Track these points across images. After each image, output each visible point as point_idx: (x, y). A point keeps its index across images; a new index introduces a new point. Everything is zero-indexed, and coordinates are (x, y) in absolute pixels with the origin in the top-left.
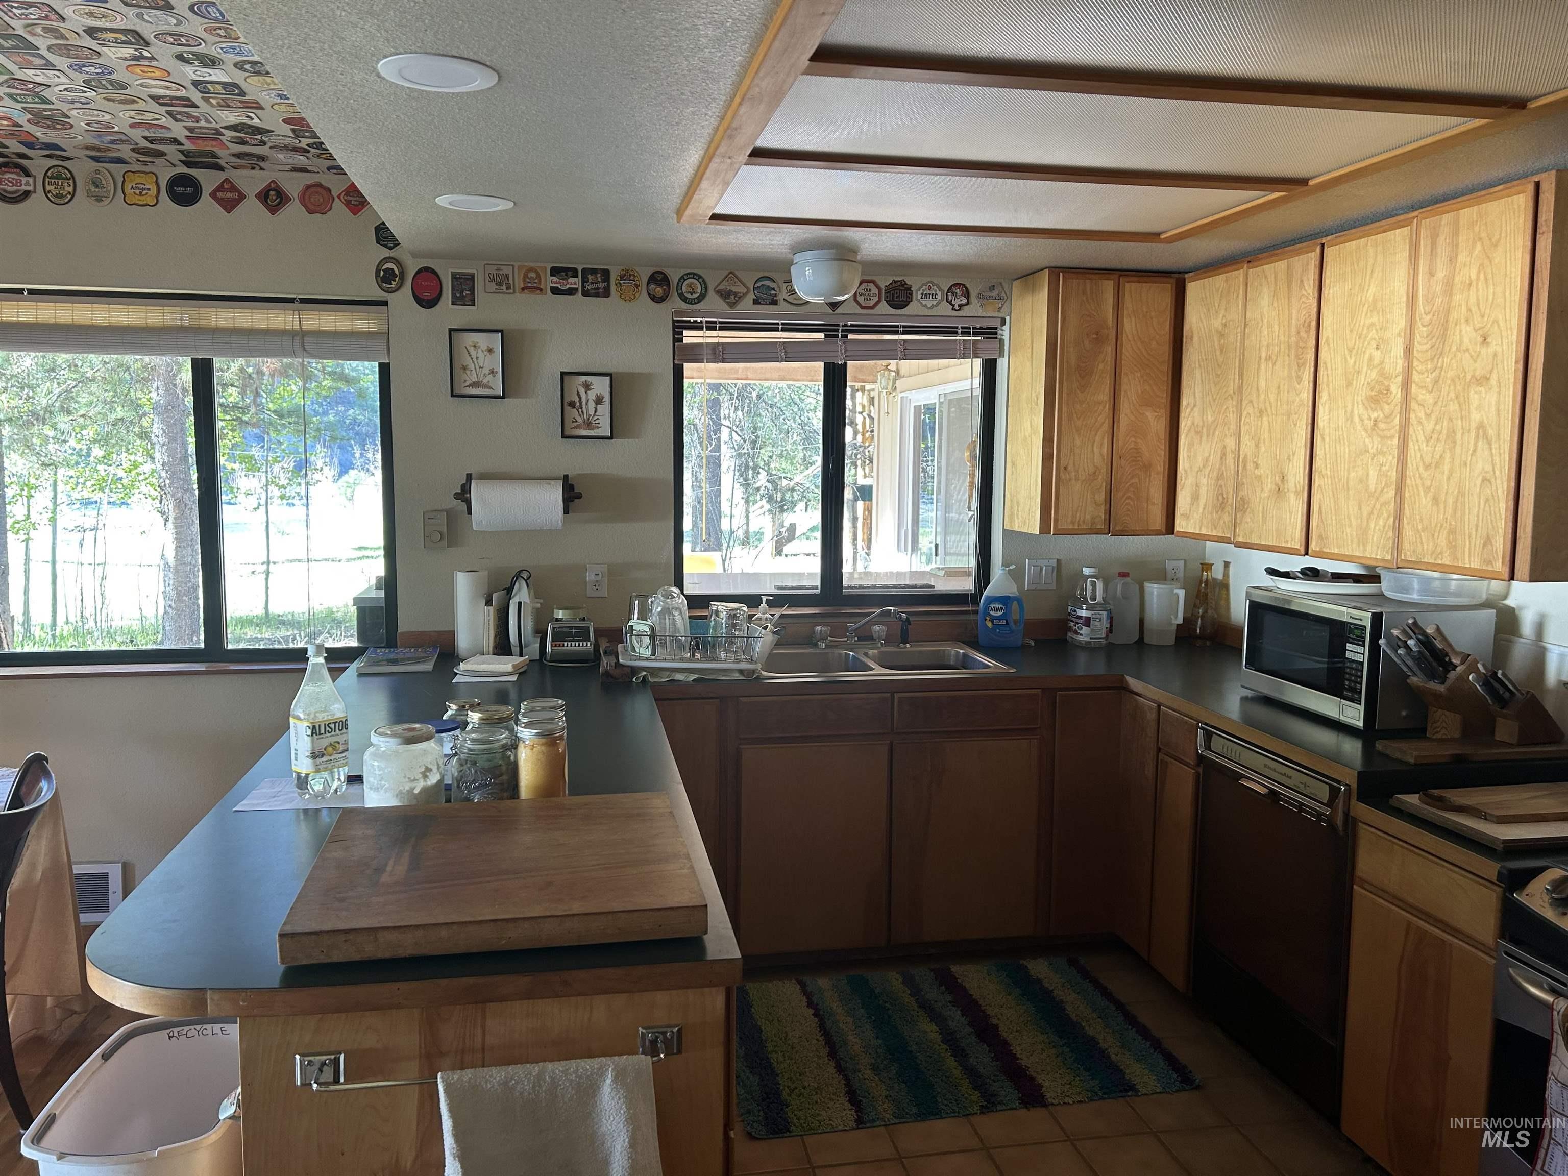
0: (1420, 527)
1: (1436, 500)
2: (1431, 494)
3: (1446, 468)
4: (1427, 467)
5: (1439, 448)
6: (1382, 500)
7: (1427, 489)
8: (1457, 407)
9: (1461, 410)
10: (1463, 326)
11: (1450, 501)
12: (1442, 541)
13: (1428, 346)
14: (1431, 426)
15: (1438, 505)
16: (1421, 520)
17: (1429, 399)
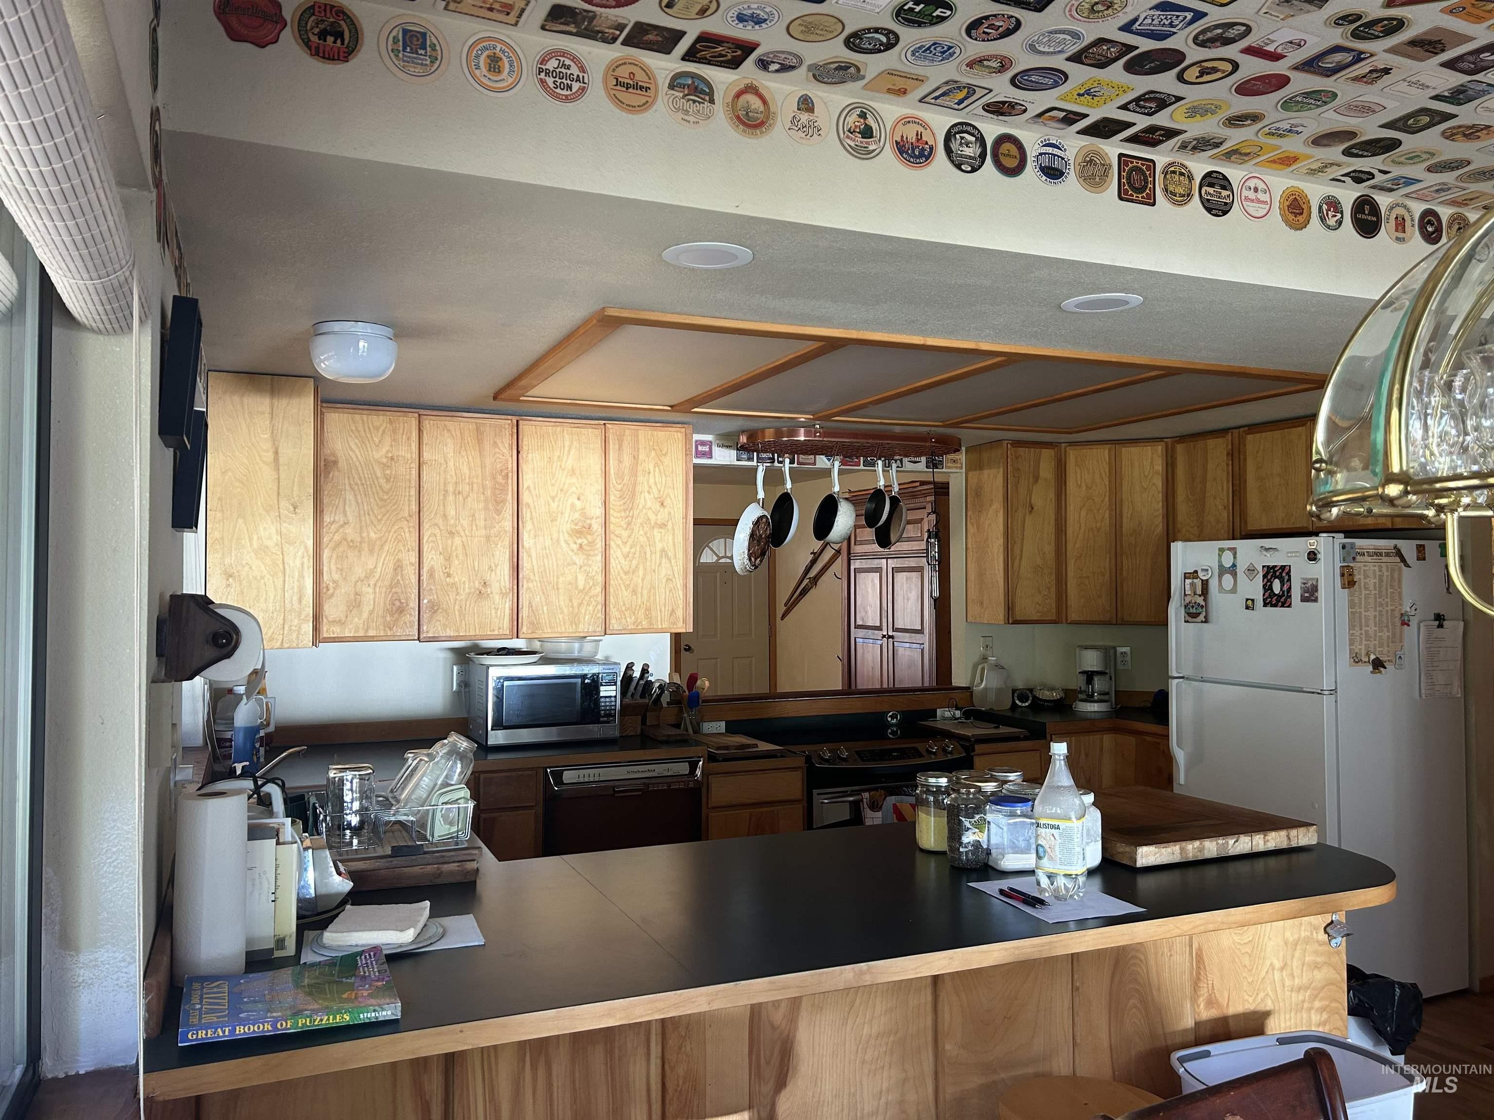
0: (623, 608)
1: (634, 592)
2: (631, 589)
3: (641, 573)
4: (626, 573)
5: (635, 562)
6: (591, 594)
7: (627, 587)
8: (645, 539)
9: (649, 541)
10: (647, 495)
11: (645, 592)
12: (641, 614)
13: (622, 502)
14: (628, 549)
15: (636, 594)
16: (624, 604)
17: (625, 534)
